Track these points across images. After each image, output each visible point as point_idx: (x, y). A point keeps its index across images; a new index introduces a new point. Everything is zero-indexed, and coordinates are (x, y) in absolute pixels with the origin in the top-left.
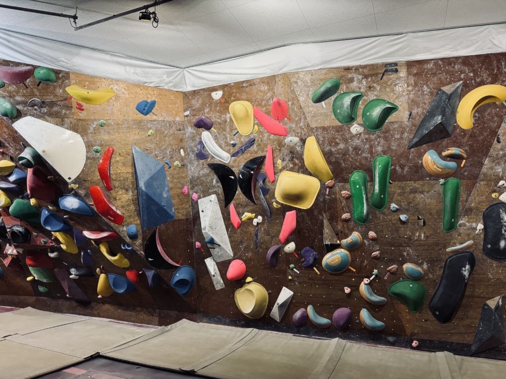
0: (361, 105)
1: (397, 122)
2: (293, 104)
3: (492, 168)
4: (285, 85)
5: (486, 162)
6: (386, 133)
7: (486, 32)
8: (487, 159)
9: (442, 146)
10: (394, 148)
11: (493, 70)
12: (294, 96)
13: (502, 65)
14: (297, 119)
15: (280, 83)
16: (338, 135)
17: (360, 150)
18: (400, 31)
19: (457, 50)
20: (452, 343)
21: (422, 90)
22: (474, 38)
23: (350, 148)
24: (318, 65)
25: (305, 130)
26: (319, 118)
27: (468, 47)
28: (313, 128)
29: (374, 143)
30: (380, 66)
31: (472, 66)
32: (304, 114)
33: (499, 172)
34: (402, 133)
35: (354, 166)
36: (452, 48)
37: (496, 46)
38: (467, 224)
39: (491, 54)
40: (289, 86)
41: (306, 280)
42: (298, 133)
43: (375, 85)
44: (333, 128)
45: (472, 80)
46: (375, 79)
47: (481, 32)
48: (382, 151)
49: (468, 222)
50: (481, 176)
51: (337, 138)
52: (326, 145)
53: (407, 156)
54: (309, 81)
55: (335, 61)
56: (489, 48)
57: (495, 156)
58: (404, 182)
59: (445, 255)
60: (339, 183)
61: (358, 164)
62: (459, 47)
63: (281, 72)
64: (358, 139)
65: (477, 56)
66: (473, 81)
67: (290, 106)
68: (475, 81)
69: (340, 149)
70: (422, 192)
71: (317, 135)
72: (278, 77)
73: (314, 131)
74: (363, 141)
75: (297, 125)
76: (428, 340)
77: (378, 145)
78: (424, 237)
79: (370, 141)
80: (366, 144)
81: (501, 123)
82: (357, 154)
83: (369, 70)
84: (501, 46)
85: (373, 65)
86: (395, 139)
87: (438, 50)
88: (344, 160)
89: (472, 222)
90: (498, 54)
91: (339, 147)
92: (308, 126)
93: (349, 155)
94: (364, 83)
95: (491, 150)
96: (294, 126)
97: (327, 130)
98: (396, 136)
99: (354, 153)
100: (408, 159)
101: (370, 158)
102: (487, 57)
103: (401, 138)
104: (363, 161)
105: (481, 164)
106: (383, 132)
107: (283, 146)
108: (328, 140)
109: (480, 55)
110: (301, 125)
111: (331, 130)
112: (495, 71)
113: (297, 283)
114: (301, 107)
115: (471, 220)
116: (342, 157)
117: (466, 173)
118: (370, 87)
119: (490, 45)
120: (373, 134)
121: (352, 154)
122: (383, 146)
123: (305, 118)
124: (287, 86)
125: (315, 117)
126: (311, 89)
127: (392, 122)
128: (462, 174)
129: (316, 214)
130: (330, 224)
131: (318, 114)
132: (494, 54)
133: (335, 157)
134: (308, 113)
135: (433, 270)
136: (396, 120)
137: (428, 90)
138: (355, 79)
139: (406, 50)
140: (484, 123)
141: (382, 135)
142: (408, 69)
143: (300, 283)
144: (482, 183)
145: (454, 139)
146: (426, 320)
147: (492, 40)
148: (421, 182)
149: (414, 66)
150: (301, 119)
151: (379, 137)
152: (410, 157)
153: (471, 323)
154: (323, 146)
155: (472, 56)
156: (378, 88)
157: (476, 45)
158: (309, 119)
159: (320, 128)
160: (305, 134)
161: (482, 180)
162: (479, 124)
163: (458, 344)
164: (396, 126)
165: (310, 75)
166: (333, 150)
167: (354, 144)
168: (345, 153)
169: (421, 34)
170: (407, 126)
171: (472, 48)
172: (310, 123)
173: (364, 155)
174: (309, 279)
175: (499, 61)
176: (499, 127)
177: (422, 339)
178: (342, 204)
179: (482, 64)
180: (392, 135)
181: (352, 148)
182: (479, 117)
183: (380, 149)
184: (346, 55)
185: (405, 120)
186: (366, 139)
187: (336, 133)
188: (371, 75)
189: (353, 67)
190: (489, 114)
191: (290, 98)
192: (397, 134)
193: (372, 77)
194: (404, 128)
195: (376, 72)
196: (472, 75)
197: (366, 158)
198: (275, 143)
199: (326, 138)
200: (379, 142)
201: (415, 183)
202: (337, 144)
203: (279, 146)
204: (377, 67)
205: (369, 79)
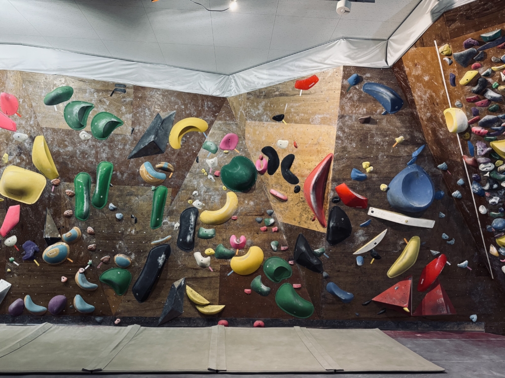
0: (91, 115)
1: (121, 135)
2: (24, 101)
3: (190, 181)
4: (17, 81)
5: (187, 176)
6: (111, 143)
7: (197, 76)
8: (188, 174)
9: (156, 160)
10: (116, 156)
11: (198, 106)
12: (26, 95)
13: (204, 104)
14: (27, 116)
15: (11, 79)
16: (68, 138)
17: (86, 154)
18: (132, 59)
19: (174, 85)
20: (146, 317)
21: (144, 112)
22: (188, 79)
23: (78, 151)
24: (54, 71)
25: (35, 128)
26: (50, 119)
27: (182, 84)
28: (43, 128)
29: (100, 150)
30: (111, 84)
31: (184, 101)
32: (35, 113)
33: (195, 185)
34: (125, 145)
35: (80, 168)
36: (170, 83)
37: (203, 89)
38: (169, 223)
39: (198, 94)
40: (21, 84)
41: (25, 272)
42: (27, 130)
43: (105, 100)
44: (63, 131)
45: (183, 111)
46: (106, 95)
47: (193, 75)
48: (106, 158)
49: (170, 221)
50: (183, 186)
51: (66, 141)
52: (55, 145)
53: (127, 165)
54: (42, 84)
55: (71, 71)
56: (197, 89)
57: (194, 172)
58: (123, 186)
59: (150, 248)
60: (65, 182)
61: (84, 166)
62: (176, 83)
63: (14, 69)
64: (86, 144)
65: (188, 93)
66: (184, 113)
67: (21, 103)
68: (185, 113)
69: (68, 151)
70: (137, 196)
71: (46, 135)
72: (10, 73)
73: (44, 130)
74: (90, 147)
75: (27, 122)
76: (128, 317)
77: (103, 152)
78: (135, 232)
79: (97, 148)
80: (92, 150)
81: (200, 148)
82: (84, 157)
83: (101, 86)
84: (206, 90)
85: (105, 82)
86: (119, 148)
87: (160, 82)
88: (71, 162)
89: (172, 221)
90: (203, 95)
91: (67, 149)
92: (38, 125)
93: (76, 158)
94: (96, 96)
95: (192, 167)
96: (24, 122)
97: (57, 132)
98: (120, 147)
99: (81, 156)
100: (128, 167)
101: (95, 163)
102: (195, 95)
103: (124, 148)
104: (89, 165)
105: (184, 177)
106: (109, 142)
107: (10, 140)
108: (57, 141)
109: (190, 93)
110: (31, 123)
111: (61, 133)
112: (200, 108)
113: (16, 275)
114: (32, 106)
115: (172, 220)
116: (69, 158)
117: (172, 183)
118: (100, 101)
119: (198, 87)
120: (99, 142)
121: (79, 157)
122: (107, 154)
123: (36, 117)
124: (19, 83)
125: (46, 118)
126: (44, 91)
127: (117, 134)
128: (169, 183)
129: (40, 209)
130: (53, 219)
131: (49, 115)
132: (200, 95)
133: (63, 158)
134: (39, 113)
135: (139, 259)
136: (120, 133)
137: (149, 113)
138: (88, 91)
139: (135, 76)
140: (189, 146)
141: (108, 144)
142: (134, 92)
143: (18, 275)
144: (183, 191)
145: (166, 155)
146: (129, 301)
147: (201, 84)
148: (136, 187)
149: (140, 90)
150: (31, 118)
151: (105, 145)
152: (130, 166)
153: (161, 300)
154: (52, 146)
155: (185, 93)
156: (108, 103)
157: (188, 85)
158: (39, 119)
159: (50, 129)
160: (34, 132)
161: (183, 190)
162: (185, 146)
163: (149, 318)
164: (120, 138)
165: (44, 79)
166: (61, 151)
167: (82, 148)
168: (72, 156)
169: (149, 65)
170: (129, 139)
171: (185, 87)
172: (40, 123)
173: (90, 159)
174: (29, 271)
175: (203, 100)
176: (199, 150)
177: (124, 317)
178: (65, 201)
179: (191, 101)
180: (116, 145)
181: (79, 151)
182: (185, 141)
183: (104, 155)
184: (82, 67)
185: (128, 134)
186: (93, 146)
187: (66, 137)
188: (103, 91)
189: (87, 80)
190: (192, 140)
191: (21, 95)
192: (121, 145)
193: (103, 93)
194: (126, 140)
195: (107, 89)
196: (183, 107)
197: (92, 162)
198: (3, 136)
199: (56, 140)
200: (104, 150)
201: (132, 187)
202: (66, 146)
203: (7, 140)
204: (108, 85)
205: (101, 94)
